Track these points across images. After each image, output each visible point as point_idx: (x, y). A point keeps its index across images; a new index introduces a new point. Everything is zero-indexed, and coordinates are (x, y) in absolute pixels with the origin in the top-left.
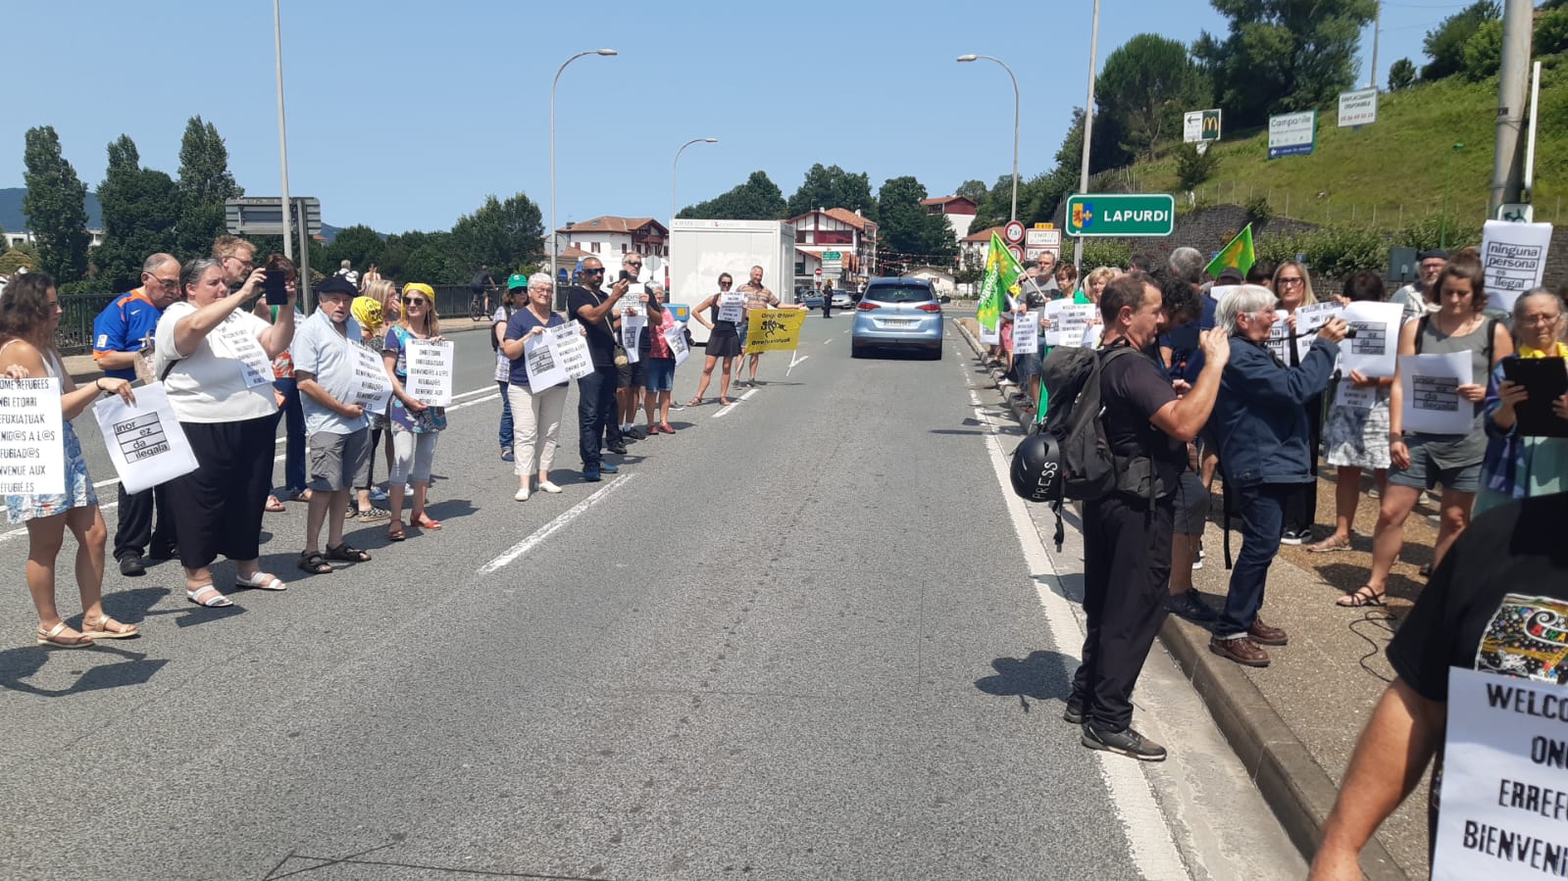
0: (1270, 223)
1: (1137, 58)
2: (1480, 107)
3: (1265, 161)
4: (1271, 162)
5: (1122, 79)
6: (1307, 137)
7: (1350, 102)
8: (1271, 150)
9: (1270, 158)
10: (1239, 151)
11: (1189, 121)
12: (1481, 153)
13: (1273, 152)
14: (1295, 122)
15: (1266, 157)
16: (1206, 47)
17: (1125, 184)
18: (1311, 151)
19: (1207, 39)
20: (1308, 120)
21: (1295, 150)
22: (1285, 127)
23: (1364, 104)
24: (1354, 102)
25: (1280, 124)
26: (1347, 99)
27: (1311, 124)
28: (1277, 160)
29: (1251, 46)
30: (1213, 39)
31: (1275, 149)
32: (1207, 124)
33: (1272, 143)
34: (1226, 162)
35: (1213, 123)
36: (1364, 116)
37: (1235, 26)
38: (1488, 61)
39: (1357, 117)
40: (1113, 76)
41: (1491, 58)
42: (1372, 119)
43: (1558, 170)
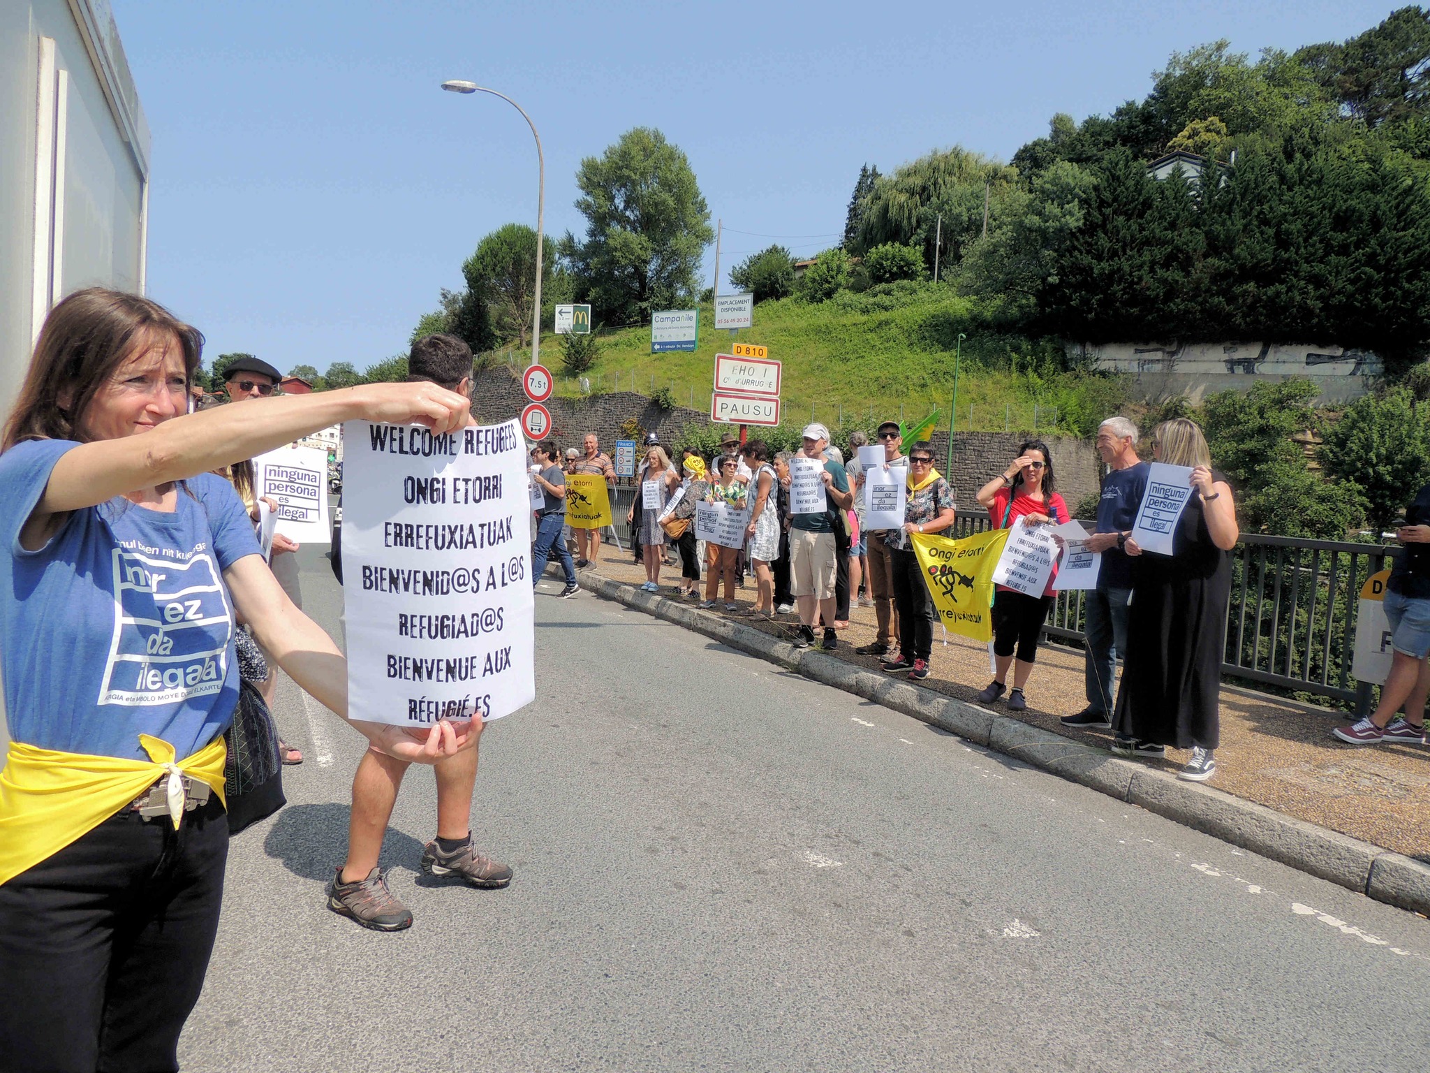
0: (675, 414)
1: (511, 245)
2: (844, 320)
3: (649, 355)
4: (654, 356)
5: (495, 265)
6: (690, 335)
7: (726, 306)
8: (654, 344)
9: (654, 352)
10: (616, 345)
11: (560, 312)
12: (860, 361)
13: (657, 347)
14: (679, 319)
15: (649, 351)
16: (568, 247)
17: (509, 366)
18: (694, 348)
19: (571, 239)
20: (690, 318)
21: (678, 346)
22: (668, 324)
23: (740, 309)
24: (731, 306)
25: (663, 320)
26: (723, 303)
27: (693, 323)
28: (661, 354)
29: (616, 249)
30: (576, 240)
31: (659, 343)
32: (578, 317)
33: (656, 337)
34: (607, 354)
35: (583, 317)
36: (739, 320)
37: (592, 233)
38: (826, 286)
39: (733, 320)
40: (487, 259)
41: (829, 283)
42: (748, 324)
43: (943, 380)
